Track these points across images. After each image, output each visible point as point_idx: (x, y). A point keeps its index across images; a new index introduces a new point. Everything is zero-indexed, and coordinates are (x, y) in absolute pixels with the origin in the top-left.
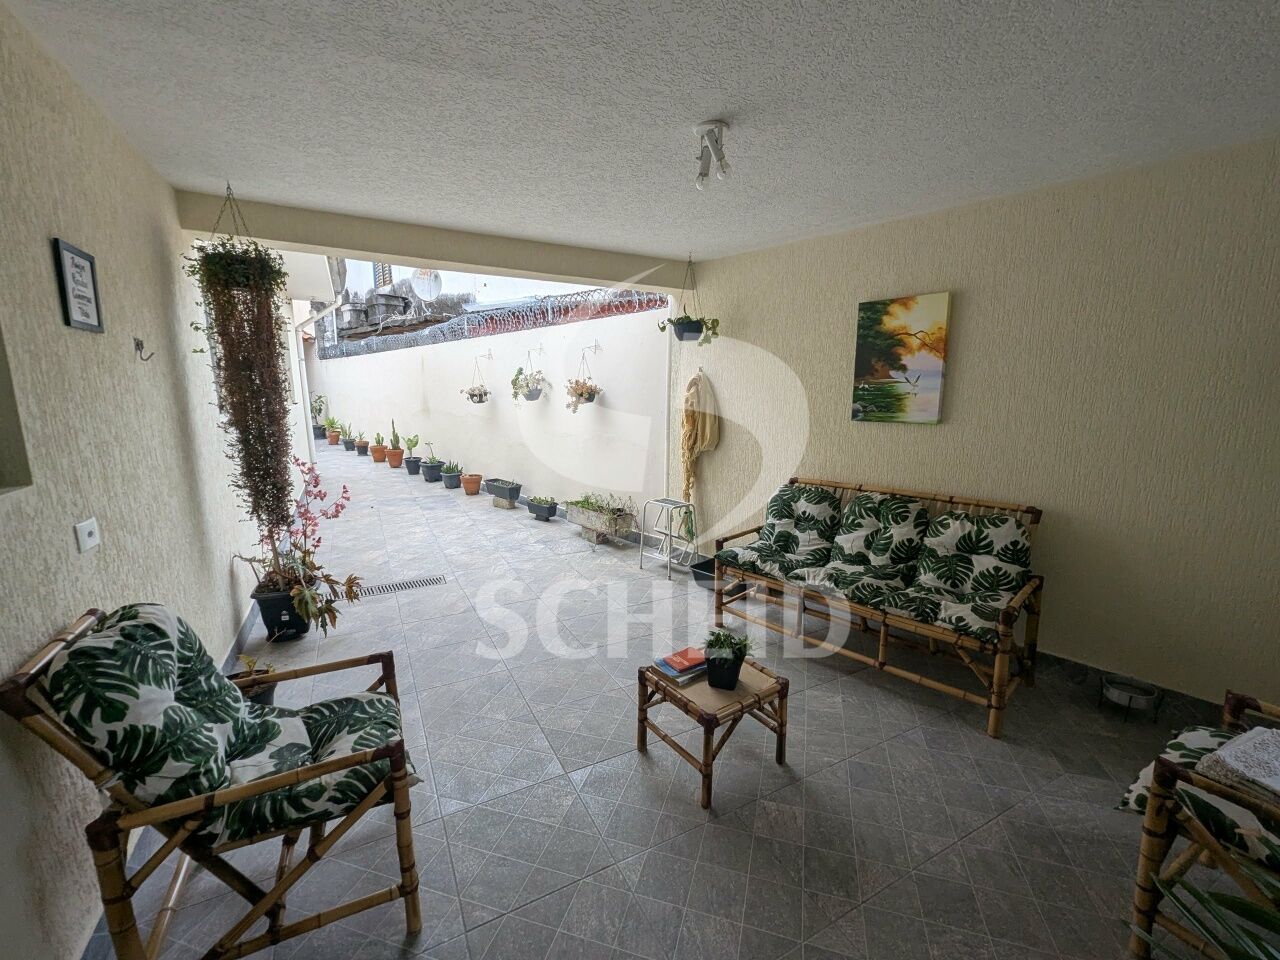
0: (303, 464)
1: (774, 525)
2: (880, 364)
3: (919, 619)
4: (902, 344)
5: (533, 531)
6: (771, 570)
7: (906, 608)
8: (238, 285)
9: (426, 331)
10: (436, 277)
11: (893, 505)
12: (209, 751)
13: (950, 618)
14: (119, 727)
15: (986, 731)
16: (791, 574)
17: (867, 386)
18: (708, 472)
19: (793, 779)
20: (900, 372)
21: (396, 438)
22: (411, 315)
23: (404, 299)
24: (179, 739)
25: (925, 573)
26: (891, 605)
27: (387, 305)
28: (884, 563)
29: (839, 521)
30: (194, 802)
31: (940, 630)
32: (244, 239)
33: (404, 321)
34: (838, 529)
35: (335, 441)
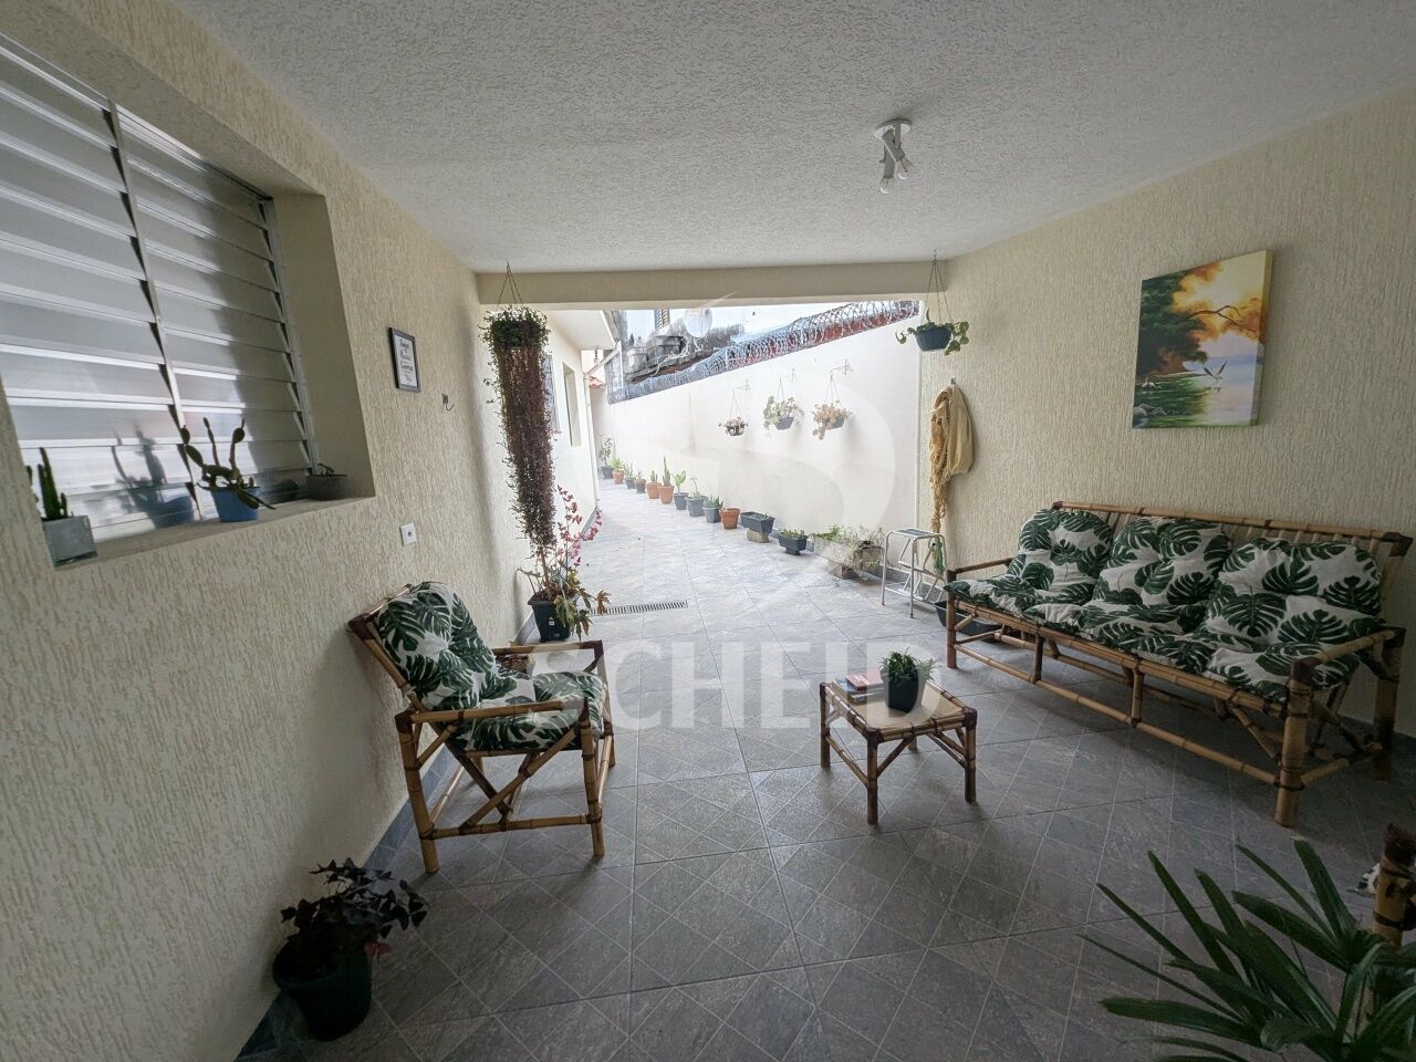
0: (565, 493)
1: (1024, 556)
2: (1170, 354)
3: (1181, 667)
4: (1199, 325)
5: (780, 564)
6: (1006, 605)
7: (1164, 654)
8: (514, 344)
9: (693, 368)
10: (707, 312)
11: (1177, 531)
12: (467, 686)
13: (1223, 668)
14: (413, 654)
15: (1273, 817)
16: (1029, 610)
17: (1152, 384)
18: (961, 496)
19: (978, 817)
20: (1197, 363)
21: (667, 474)
22: (684, 354)
23: (680, 338)
24: (448, 673)
25: (1214, 616)
26: (1145, 648)
27: (664, 346)
28: (1155, 603)
29: (1108, 553)
30: (452, 714)
31: (1210, 683)
32: (519, 306)
33: (678, 360)
34: (1105, 562)
35: (619, 481)
